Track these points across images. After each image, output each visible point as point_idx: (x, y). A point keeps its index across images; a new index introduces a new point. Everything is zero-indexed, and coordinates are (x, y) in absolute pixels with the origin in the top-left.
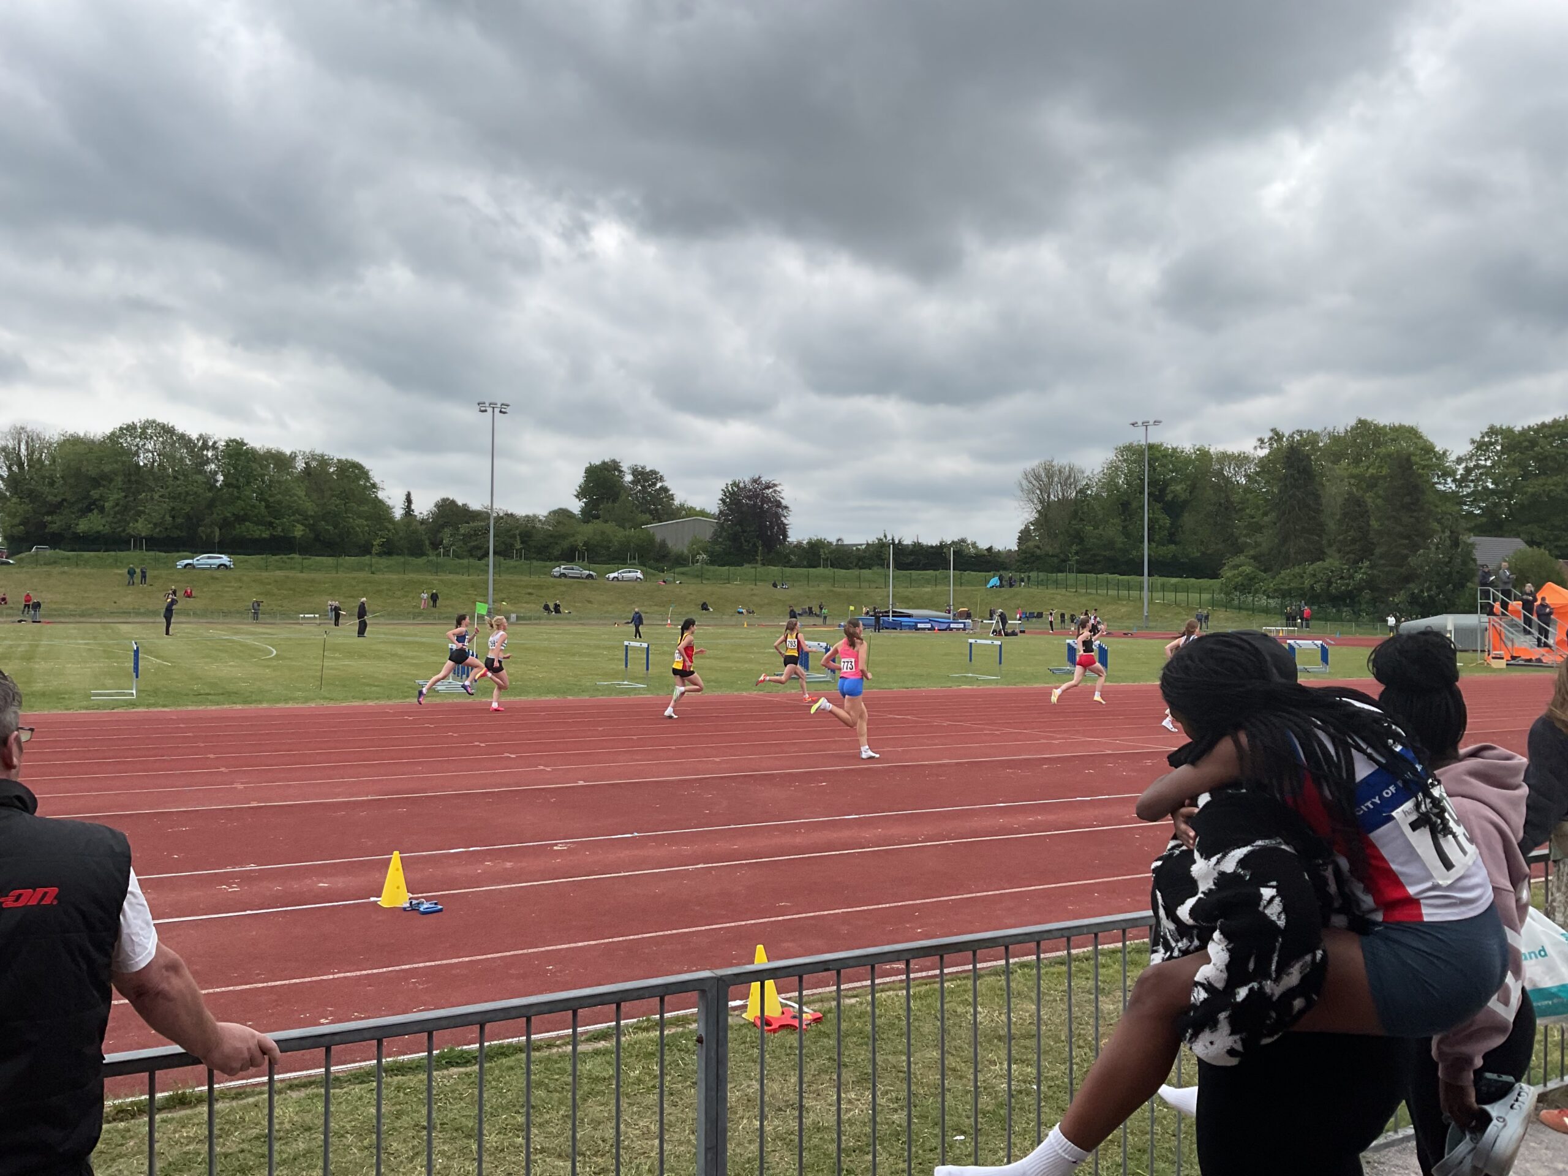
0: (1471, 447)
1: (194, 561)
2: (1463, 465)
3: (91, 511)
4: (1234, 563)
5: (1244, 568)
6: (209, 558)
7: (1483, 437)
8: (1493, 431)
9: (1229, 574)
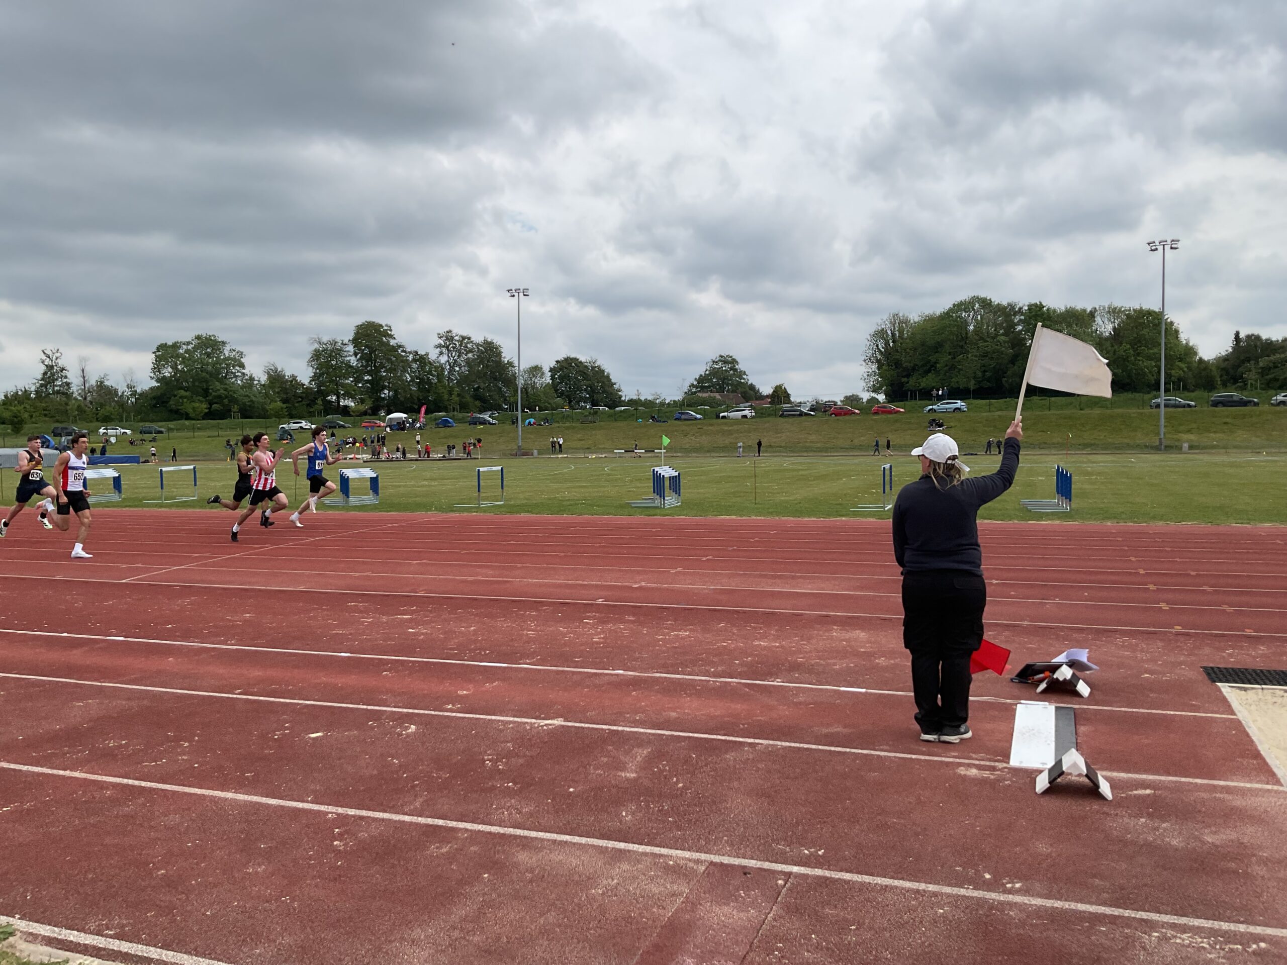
1: (935, 407)
3: (929, 371)
6: (948, 403)
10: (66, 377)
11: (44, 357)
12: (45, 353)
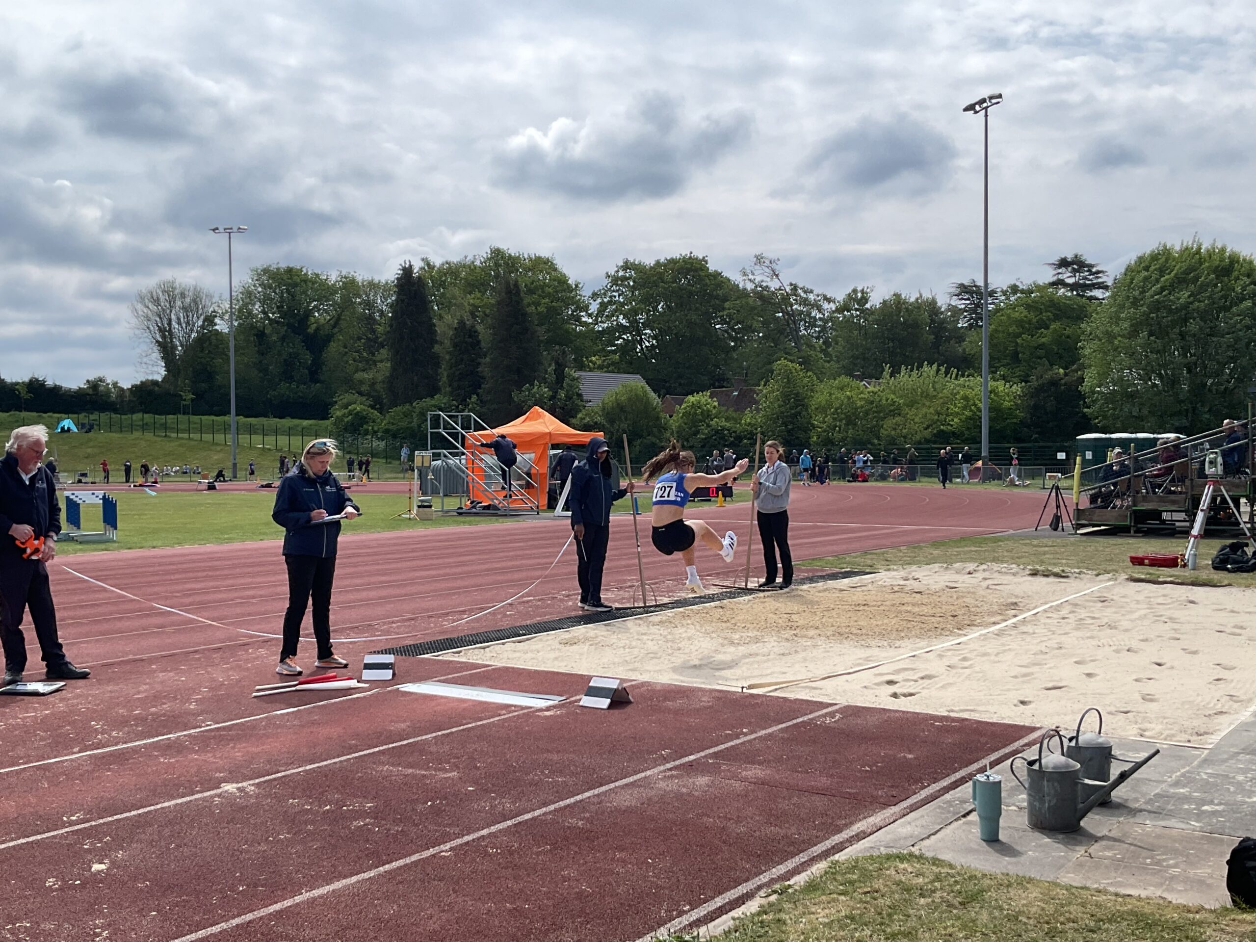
0: (606, 282)
2: (599, 300)
4: (345, 401)
5: (353, 406)
7: (617, 272)
8: (627, 266)
9: (339, 413)
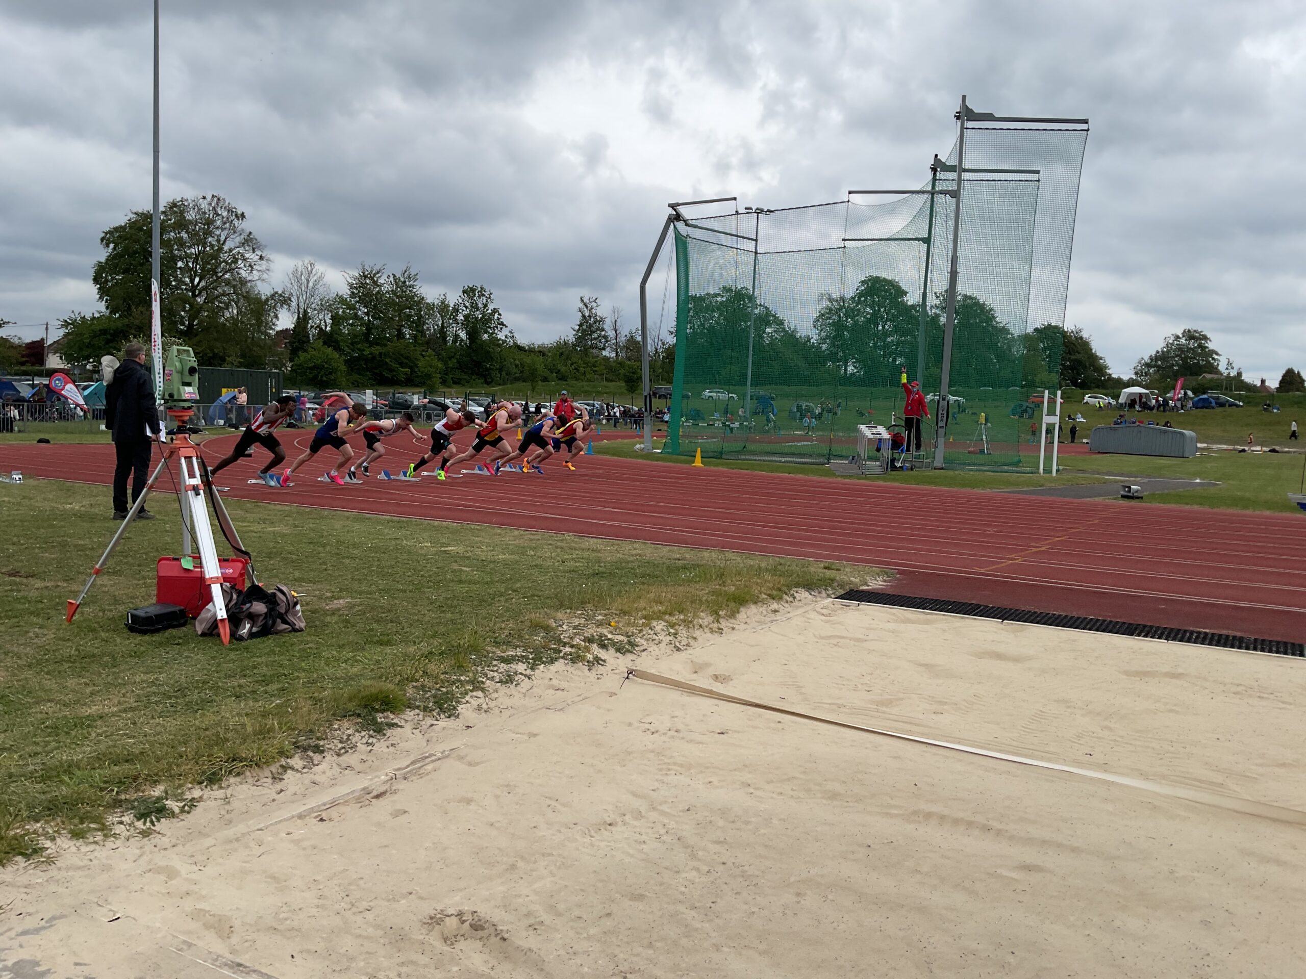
10: (603, 330)
11: (581, 305)
12: (582, 300)
